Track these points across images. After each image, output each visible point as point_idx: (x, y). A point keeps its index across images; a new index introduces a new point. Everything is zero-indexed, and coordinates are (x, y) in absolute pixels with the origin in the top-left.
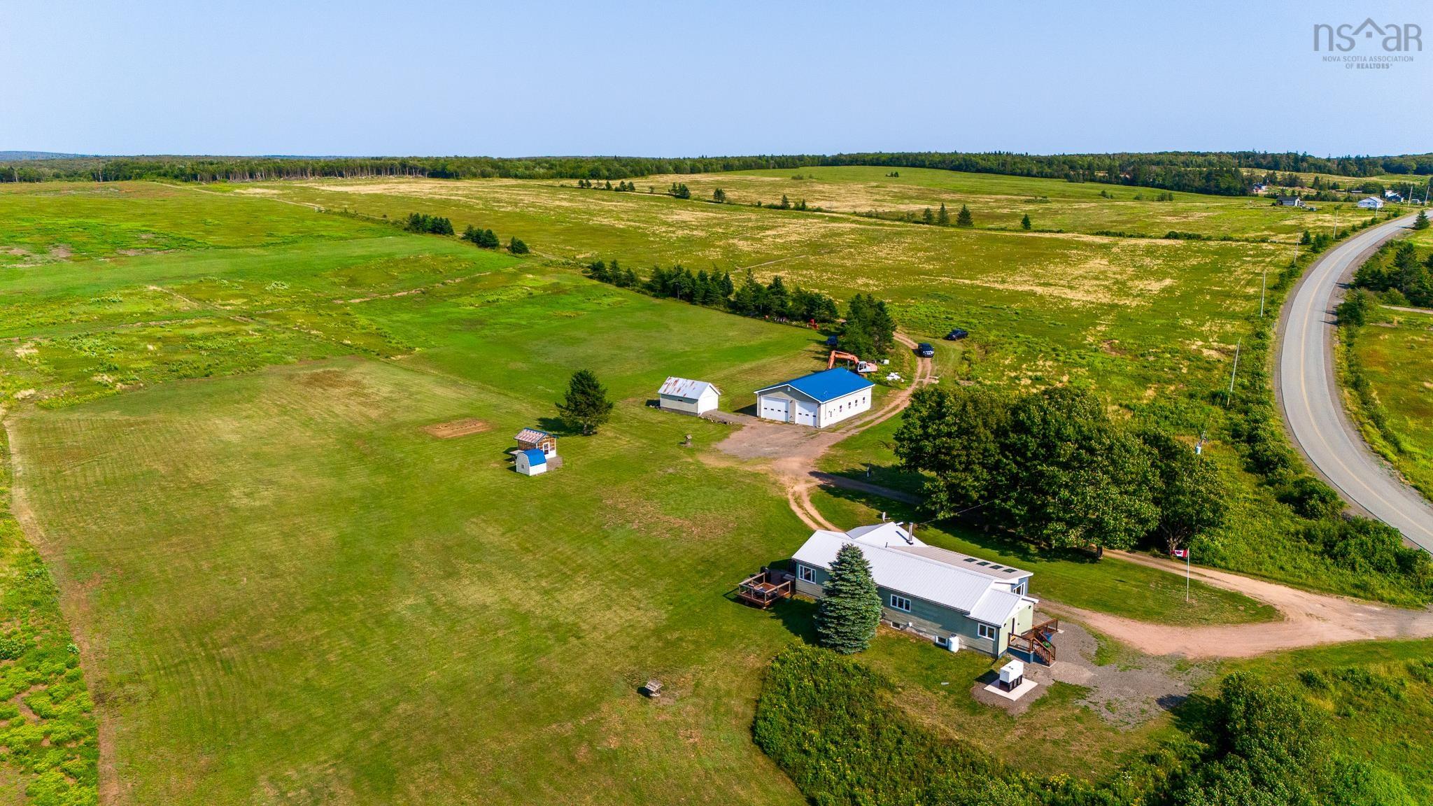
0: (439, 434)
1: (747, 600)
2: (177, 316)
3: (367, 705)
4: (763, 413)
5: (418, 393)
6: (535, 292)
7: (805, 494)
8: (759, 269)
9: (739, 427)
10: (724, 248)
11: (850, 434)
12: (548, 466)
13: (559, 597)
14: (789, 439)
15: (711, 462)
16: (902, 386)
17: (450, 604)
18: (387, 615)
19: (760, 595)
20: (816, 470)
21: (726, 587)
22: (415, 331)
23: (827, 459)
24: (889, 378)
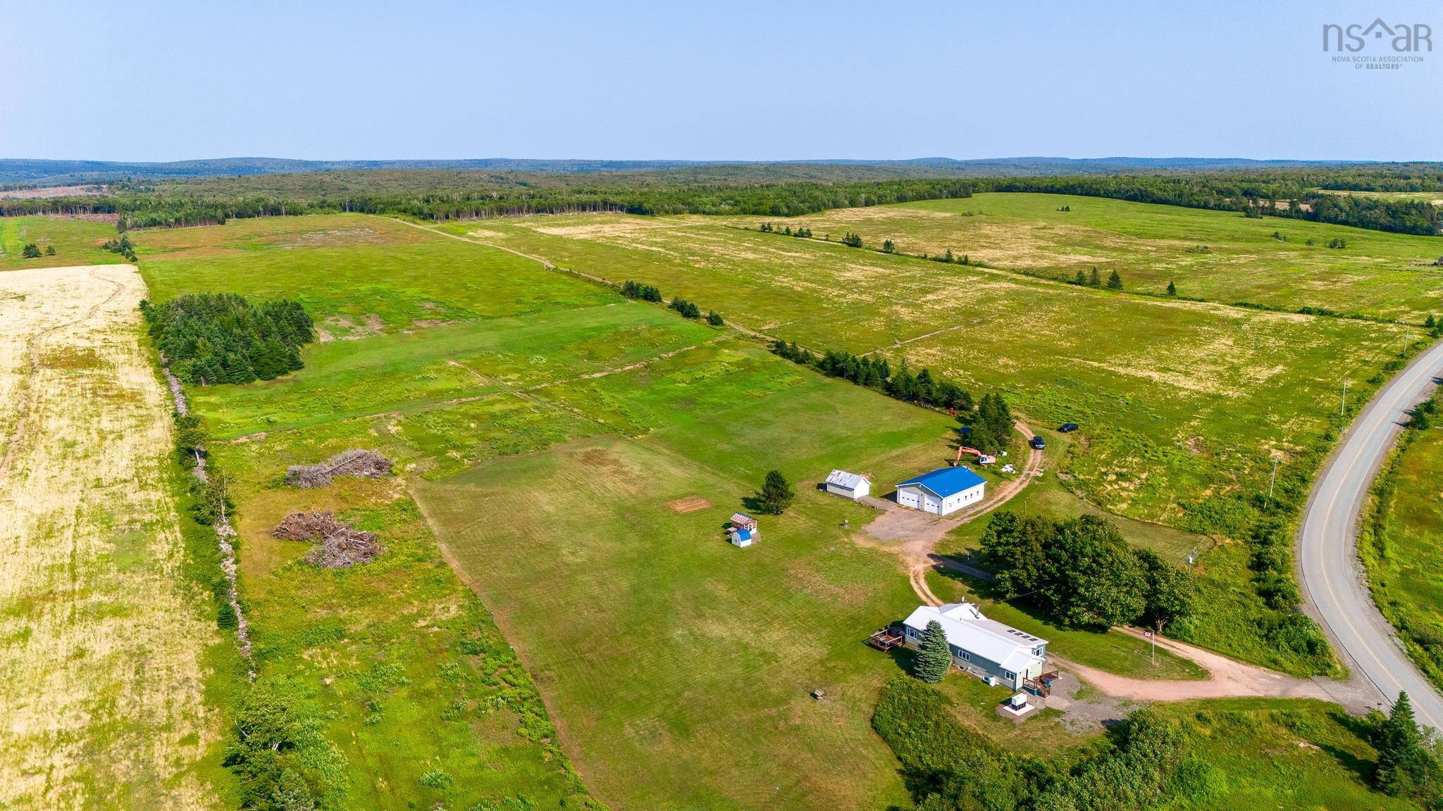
0: (678, 509)
1: (875, 646)
2: (476, 391)
3: (669, 691)
4: (901, 501)
5: (659, 472)
6: (731, 368)
7: (922, 572)
8: (914, 345)
9: (883, 512)
10: (888, 317)
11: (963, 522)
12: (753, 540)
13: (765, 636)
14: (918, 524)
15: (861, 542)
16: (1012, 478)
17: (703, 636)
18: (668, 639)
19: (883, 644)
20: (933, 552)
21: (864, 636)
22: (646, 409)
23: (943, 544)
24: (1004, 470)
